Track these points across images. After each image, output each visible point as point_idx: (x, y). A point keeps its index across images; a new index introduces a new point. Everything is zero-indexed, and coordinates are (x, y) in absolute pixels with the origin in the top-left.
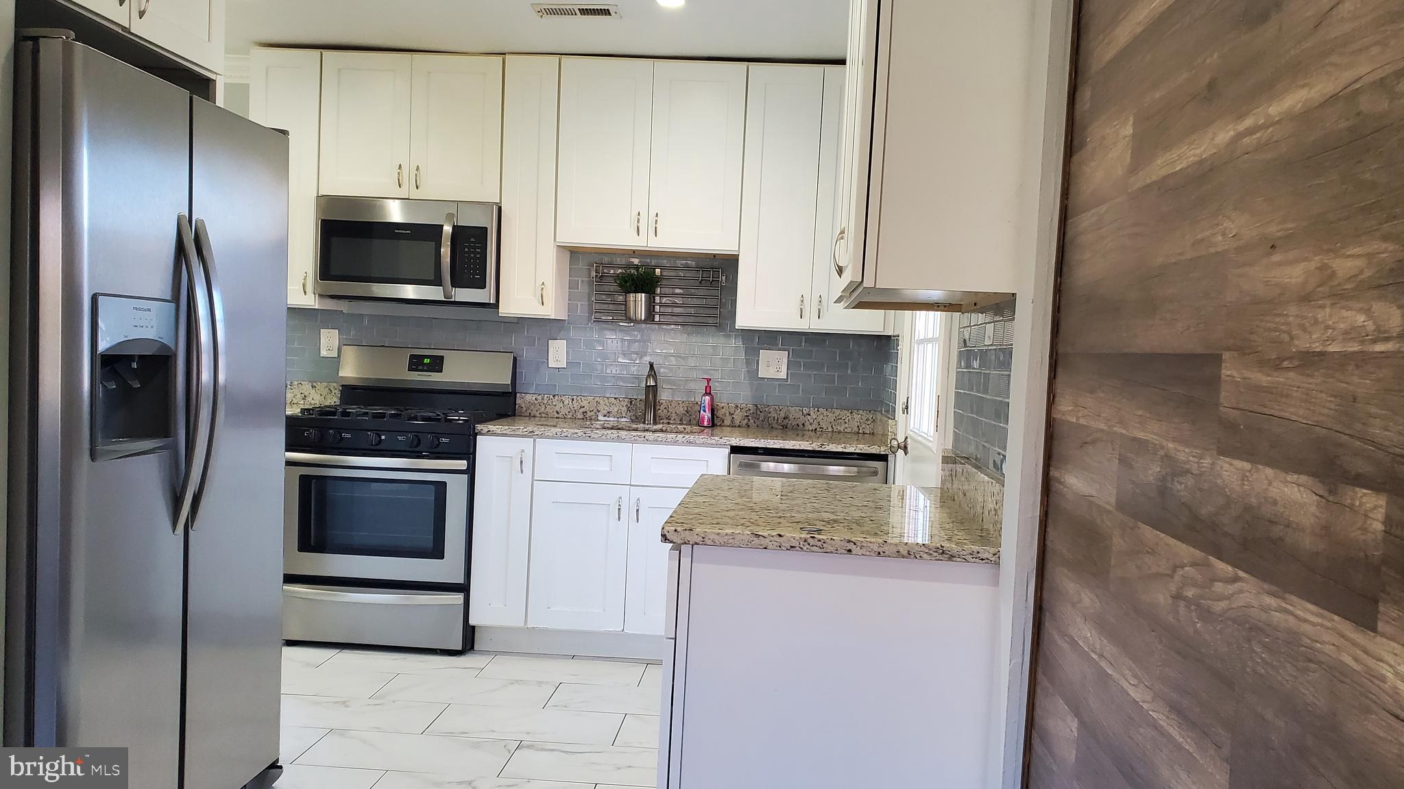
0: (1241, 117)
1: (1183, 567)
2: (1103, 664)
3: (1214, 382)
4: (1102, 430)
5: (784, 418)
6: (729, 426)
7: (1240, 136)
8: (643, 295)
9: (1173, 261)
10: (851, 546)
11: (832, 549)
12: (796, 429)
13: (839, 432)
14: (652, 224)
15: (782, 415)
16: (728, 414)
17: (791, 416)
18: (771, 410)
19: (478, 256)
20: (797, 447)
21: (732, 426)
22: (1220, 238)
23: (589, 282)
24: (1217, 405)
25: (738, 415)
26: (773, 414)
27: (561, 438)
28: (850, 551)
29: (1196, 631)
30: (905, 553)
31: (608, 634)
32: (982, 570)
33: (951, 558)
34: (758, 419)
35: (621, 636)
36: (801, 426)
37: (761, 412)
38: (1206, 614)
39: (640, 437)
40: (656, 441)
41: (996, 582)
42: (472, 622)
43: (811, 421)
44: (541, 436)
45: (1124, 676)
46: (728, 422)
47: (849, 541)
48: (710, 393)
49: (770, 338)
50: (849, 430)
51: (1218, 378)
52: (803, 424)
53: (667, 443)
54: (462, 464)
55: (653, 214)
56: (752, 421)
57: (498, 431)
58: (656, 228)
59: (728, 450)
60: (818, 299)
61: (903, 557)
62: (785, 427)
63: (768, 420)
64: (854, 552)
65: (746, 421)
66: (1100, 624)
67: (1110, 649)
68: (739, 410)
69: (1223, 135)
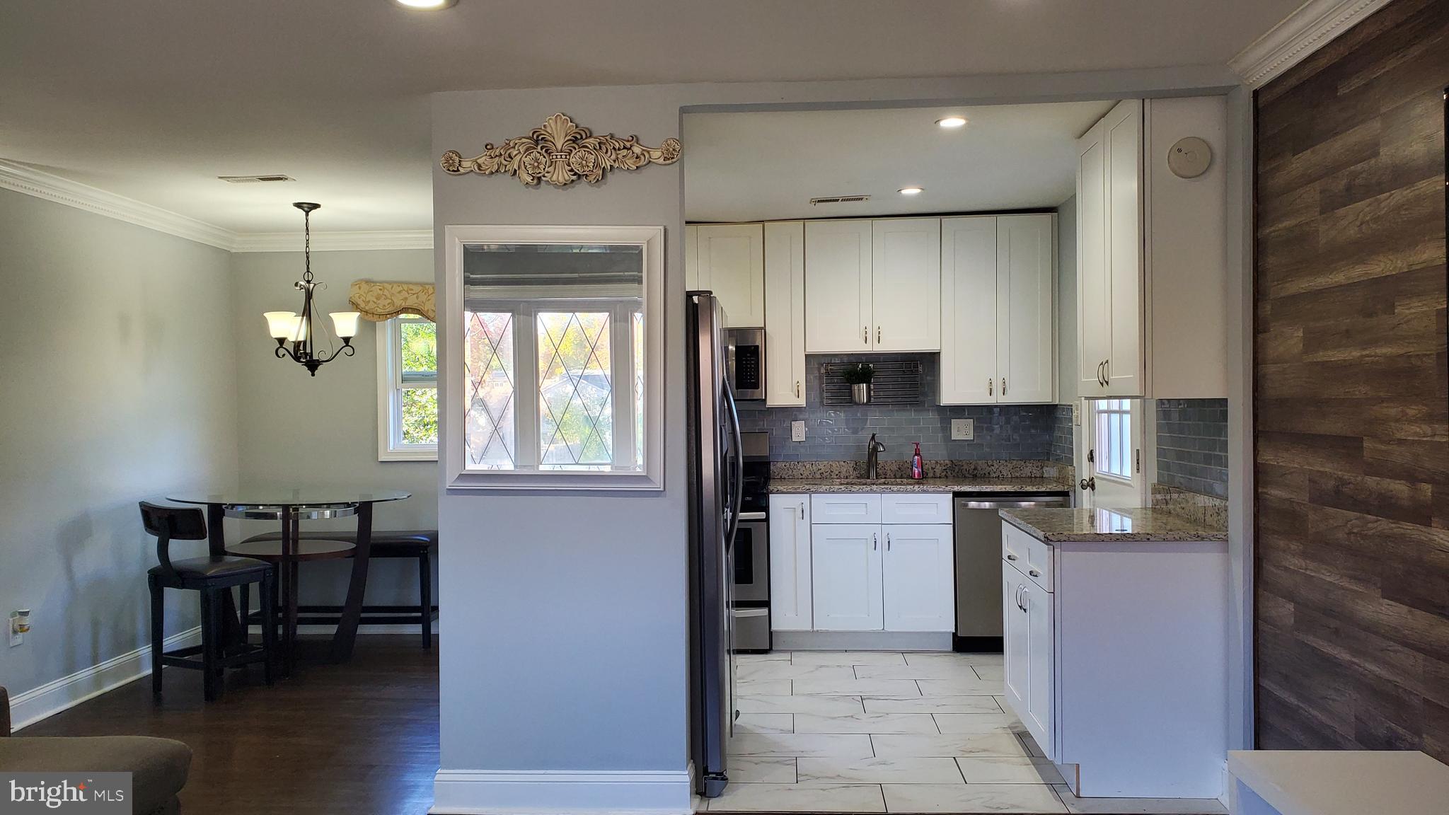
0: (1364, 349)
1: (1351, 520)
2: (1308, 572)
3: (1360, 448)
4: (1295, 468)
6: (932, 477)
7: (1362, 356)
8: (865, 385)
9: (1333, 397)
10: (1149, 537)
11: (1139, 539)
12: (984, 477)
13: (1017, 477)
14: (876, 334)
15: (973, 467)
17: (978, 468)
18: (964, 464)
19: (753, 366)
20: (1004, 490)
21: (935, 477)
22: (1357, 393)
23: (820, 376)
24: (1363, 456)
25: (938, 470)
26: (965, 467)
27: (830, 493)
28: (1149, 539)
29: (1361, 544)
30: (1178, 538)
31: (874, 632)
32: (1217, 544)
33: (1203, 539)
35: (883, 633)
36: (987, 474)
38: (1364, 537)
39: (887, 489)
40: (898, 492)
41: (1226, 550)
42: (773, 628)
43: (995, 470)
44: (816, 492)
45: (1323, 574)
46: (931, 475)
47: (1148, 534)
48: (919, 454)
49: (959, 411)
50: (1024, 475)
51: (1362, 447)
52: (989, 473)
53: (907, 492)
54: (762, 515)
55: (876, 328)
56: (949, 473)
57: (785, 490)
58: (879, 337)
59: (951, 496)
60: (1001, 381)
61: (1177, 540)
62: (975, 476)
64: (1151, 539)
65: (945, 473)
66: (1304, 555)
67: (1312, 565)
68: (939, 465)
69: (1356, 353)
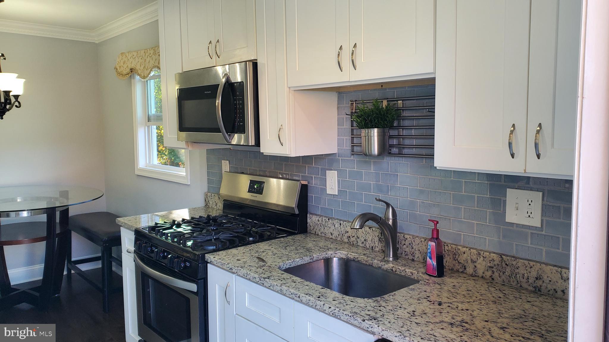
5: (537, 278)
16: (469, 261)
17: (545, 277)
18: (519, 264)
19: (241, 106)
34: (504, 273)
37: (506, 264)
58: (352, 60)
63: (515, 277)
68: (482, 258)
